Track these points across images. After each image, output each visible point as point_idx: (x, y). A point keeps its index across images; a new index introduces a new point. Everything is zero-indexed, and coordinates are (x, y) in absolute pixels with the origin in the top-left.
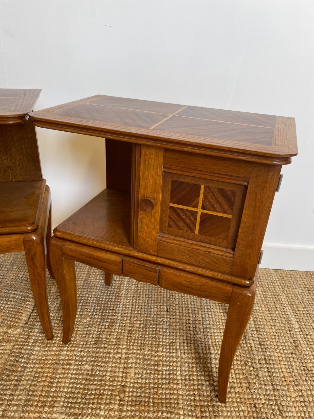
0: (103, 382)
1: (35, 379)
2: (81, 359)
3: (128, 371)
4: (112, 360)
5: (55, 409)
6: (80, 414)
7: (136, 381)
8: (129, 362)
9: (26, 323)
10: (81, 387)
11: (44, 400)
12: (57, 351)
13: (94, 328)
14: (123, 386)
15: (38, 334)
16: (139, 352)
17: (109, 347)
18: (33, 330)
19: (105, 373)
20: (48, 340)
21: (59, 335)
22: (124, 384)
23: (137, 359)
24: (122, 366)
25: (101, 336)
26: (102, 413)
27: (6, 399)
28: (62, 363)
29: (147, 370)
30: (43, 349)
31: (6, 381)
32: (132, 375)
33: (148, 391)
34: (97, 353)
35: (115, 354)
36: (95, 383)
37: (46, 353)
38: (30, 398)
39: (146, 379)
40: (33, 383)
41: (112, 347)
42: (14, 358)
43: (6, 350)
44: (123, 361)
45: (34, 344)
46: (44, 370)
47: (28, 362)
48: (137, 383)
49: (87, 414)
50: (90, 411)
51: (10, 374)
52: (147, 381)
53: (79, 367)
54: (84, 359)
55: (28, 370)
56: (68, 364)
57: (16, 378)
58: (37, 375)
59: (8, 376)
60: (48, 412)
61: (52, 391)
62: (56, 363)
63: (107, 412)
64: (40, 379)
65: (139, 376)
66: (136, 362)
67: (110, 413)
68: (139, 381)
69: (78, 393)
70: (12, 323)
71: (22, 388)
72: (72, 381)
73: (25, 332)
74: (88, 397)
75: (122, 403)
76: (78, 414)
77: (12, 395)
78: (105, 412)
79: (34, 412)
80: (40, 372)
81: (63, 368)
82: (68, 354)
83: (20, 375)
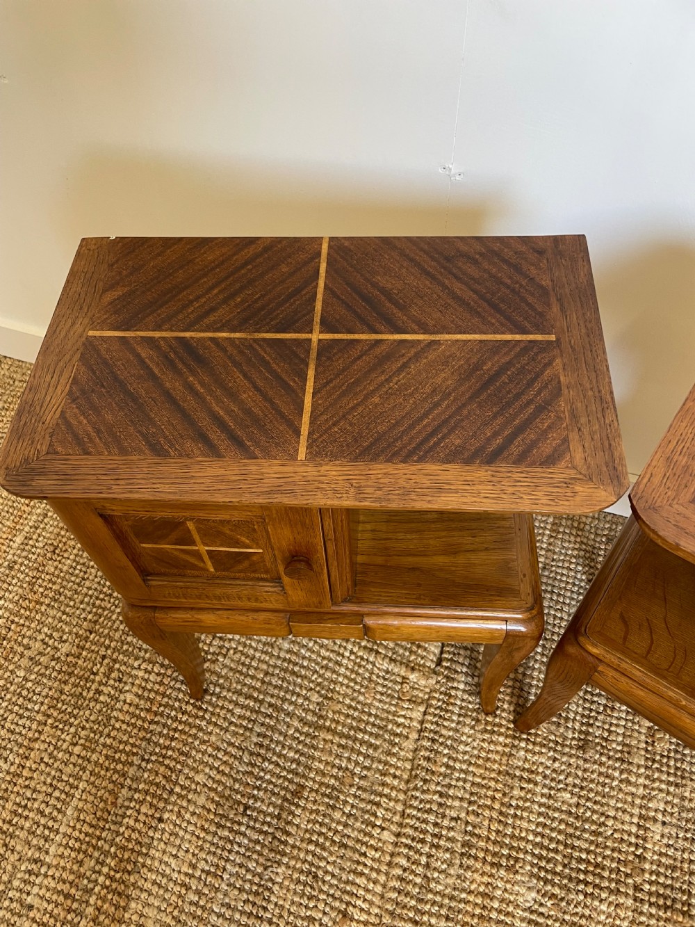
0: (600, 839)
1: (472, 799)
2: (554, 775)
3: (648, 826)
4: (616, 793)
5: (518, 877)
6: (562, 899)
7: (664, 851)
8: (650, 805)
9: (439, 663)
10: (559, 837)
11: (496, 850)
12: (506, 745)
13: (574, 705)
14: (638, 856)
15: (466, 697)
16: (672, 789)
17: (610, 763)
18: (455, 685)
19: (602, 819)
20: (487, 714)
21: (506, 706)
22: (642, 853)
23: (667, 803)
24: (636, 811)
25: (591, 730)
26: (604, 907)
27: (428, 831)
28: (517, 774)
29: (686, 831)
30: (479, 736)
31: (424, 792)
32: (658, 837)
33: (686, 878)
34: (585, 770)
35: (621, 781)
36: (586, 836)
37: (487, 744)
38: (469, 840)
39: (683, 851)
40: (470, 809)
41: (617, 765)
42: (429, 744)
43: (411, 719)
44: (638, 801)
45: (461, 719)
46: (486, 782)
47: (454, 756)
48: (666, 855)
49: (575, 902)
50: (581, 897)
51: (428, 778)
52: (686, 856)
53: (552, 792)
54: (562, 777)
55: (457, 775)
56: (529, 781)
57: (439, 788)
58: (475, 790)
59: (425, 781)
60: (505, 879)
61: (506, 834)
62: (508, 773)
63: (613, 908)
64: (482, 801)
65: (671, 843)
66: (665, 810)
67: (619, 911)
68: (669, 853)
69: (556, 851)
70: (412, 658)
71: (454, 814)
72: (541, 819)
73: (442, 686)
74: (574, 864)
75: (640, 895)
76: (559, 897)
77: (436, 825)
78: (608, 907)
79: (481, 872)
80: (479, 785)
81: (522, 789)
82: (528, 758)
83: (443, 783)
